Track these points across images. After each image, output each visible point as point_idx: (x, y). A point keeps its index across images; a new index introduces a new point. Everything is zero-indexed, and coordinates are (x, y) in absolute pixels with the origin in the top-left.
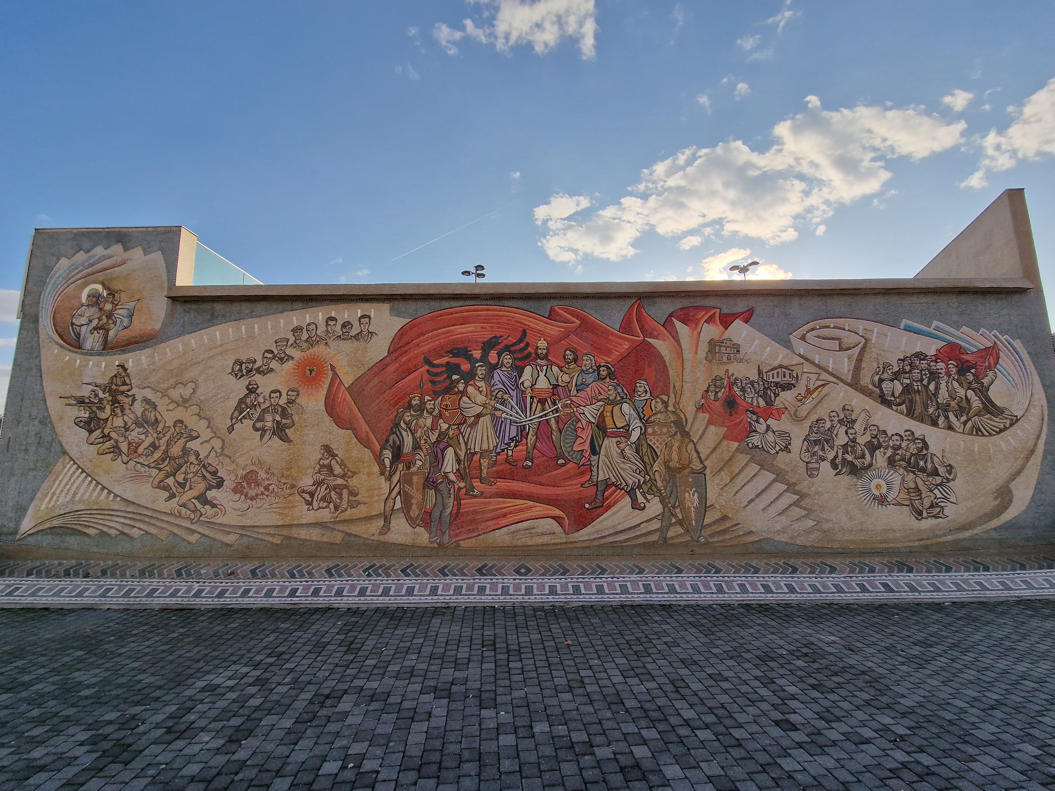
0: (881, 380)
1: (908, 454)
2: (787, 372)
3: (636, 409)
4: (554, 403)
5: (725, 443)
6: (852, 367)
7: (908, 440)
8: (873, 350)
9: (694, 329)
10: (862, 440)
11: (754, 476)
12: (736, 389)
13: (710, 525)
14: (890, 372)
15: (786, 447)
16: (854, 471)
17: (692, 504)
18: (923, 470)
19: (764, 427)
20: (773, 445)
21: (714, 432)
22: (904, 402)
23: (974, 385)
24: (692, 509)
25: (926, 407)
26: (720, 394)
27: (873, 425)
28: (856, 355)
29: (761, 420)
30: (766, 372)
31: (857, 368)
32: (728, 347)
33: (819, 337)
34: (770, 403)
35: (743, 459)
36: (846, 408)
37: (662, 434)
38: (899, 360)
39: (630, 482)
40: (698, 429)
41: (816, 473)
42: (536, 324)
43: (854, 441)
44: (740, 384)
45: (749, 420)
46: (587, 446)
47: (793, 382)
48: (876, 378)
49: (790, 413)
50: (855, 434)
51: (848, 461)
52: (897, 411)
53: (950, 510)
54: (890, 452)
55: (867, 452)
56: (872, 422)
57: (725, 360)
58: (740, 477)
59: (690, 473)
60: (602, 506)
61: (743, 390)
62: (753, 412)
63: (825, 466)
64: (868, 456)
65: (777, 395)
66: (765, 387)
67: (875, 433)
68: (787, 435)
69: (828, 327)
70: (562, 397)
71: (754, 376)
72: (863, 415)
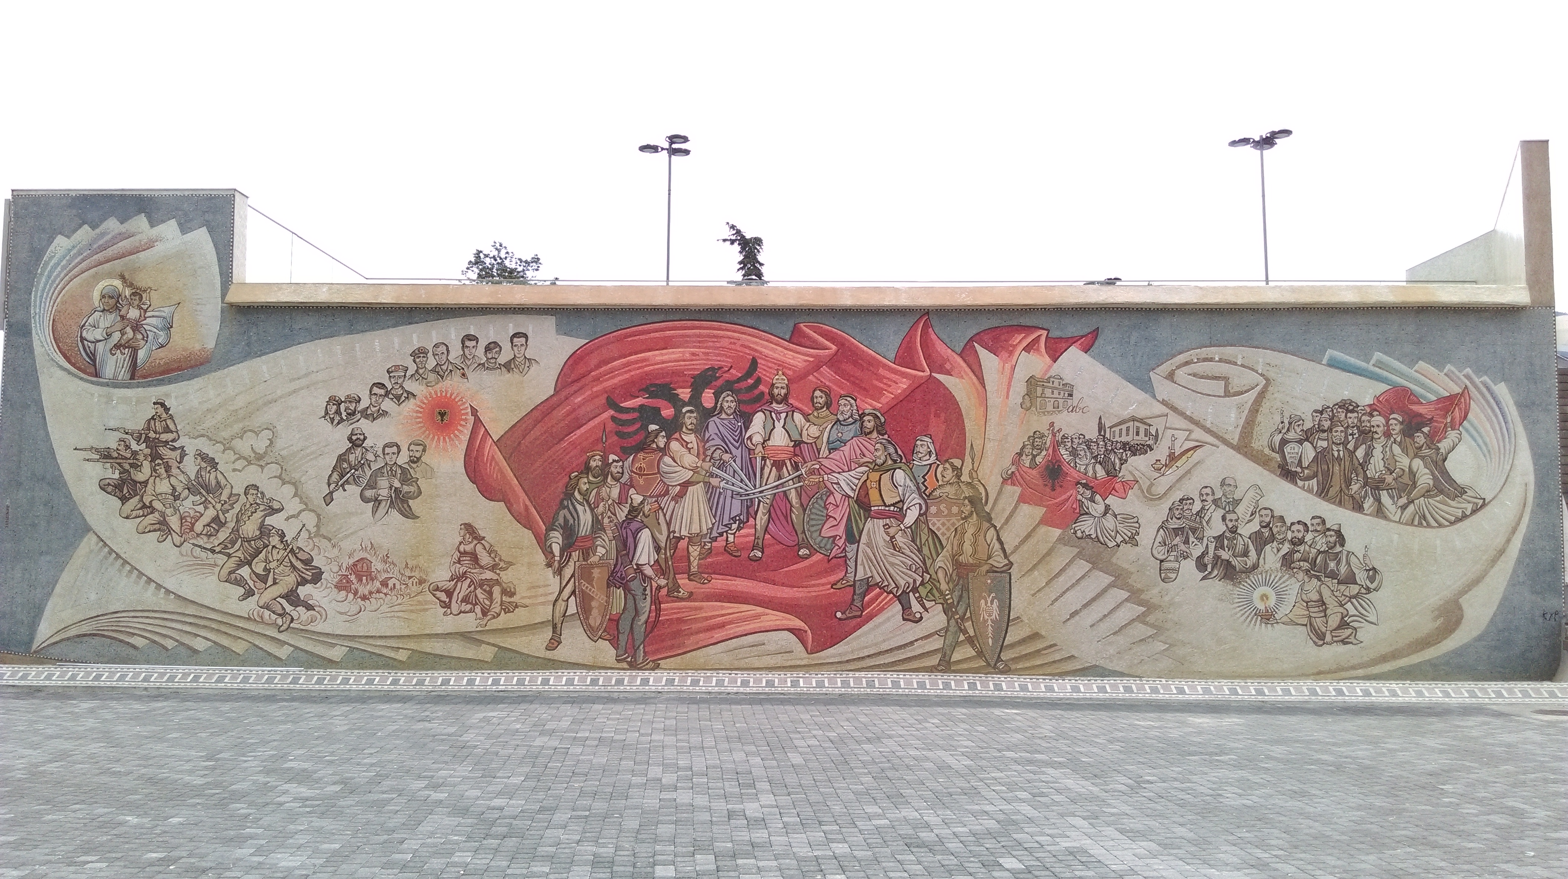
0: (1284, 442)
1: (1314, 551)
2: (1142, 428)
3: (914, 478)
4: (796, 468)
5: (1043, 529)
6: (1242, 422)
7: (1316, 531)
8: (1276, 395)
9: (1005, 362)
10: (1247, 530)
11: (1083, 577)
12: (1063, 452)
13: (1012, 646)
14: (1298, 430)
15: (1132, 538)
16: (1229, 572)
17: (990, 616)
18: (1333, 575)
19: (1101, 508)
20: (1113, 534)
21: (1029, 514)
22: (1315, 475)
23: (1426, 452)
24: (990, 622)
25: (1348, 483)
26: (1039, 459)
27: (1266, 509)
28: (1250, 403)
29: (1098, 498)
30: (1111, 427)
31: (1250, 424)
32: (1056, 388)
33: (1195, 375)
34: (1112, 473)
35: (1066, 553)
36: (1227, 482)
37: (950, 515)
38: (1316, 411)
39: (902, 583)
40: (1004, 510)
41: (1173, 576)
42: (772, 350)
43: (1234, 530)
44: (1069, 444)
45: (1079, 497)
46: (841, 530)
47: (1151, 442)
48: (1278, 438)
49: (1140, 488)
50: (1237, 520)
51: (1223, 560)
52: (1303, 488)
53: (1366, 633)
54: (1286, 548)
55: (1251, 547)
56: (1263, 503)
57: (1050, 408)
58: (1061, 579)
59: (988, 572)
60: (860, 616)
61: (1074, 453)
62: (1085, 486)
63: (1188, 567)
64: (1253, 553)
65: (1123, 462)
66: (1107, 450)
67: (1267, 519)
68: (1135, 520)
69: (1211, 360)
70: (807, 458)
71: (1092, 433)
72: (1251, 493)
